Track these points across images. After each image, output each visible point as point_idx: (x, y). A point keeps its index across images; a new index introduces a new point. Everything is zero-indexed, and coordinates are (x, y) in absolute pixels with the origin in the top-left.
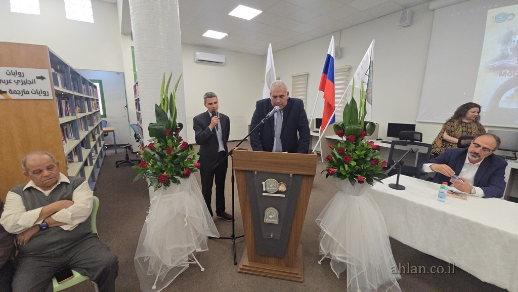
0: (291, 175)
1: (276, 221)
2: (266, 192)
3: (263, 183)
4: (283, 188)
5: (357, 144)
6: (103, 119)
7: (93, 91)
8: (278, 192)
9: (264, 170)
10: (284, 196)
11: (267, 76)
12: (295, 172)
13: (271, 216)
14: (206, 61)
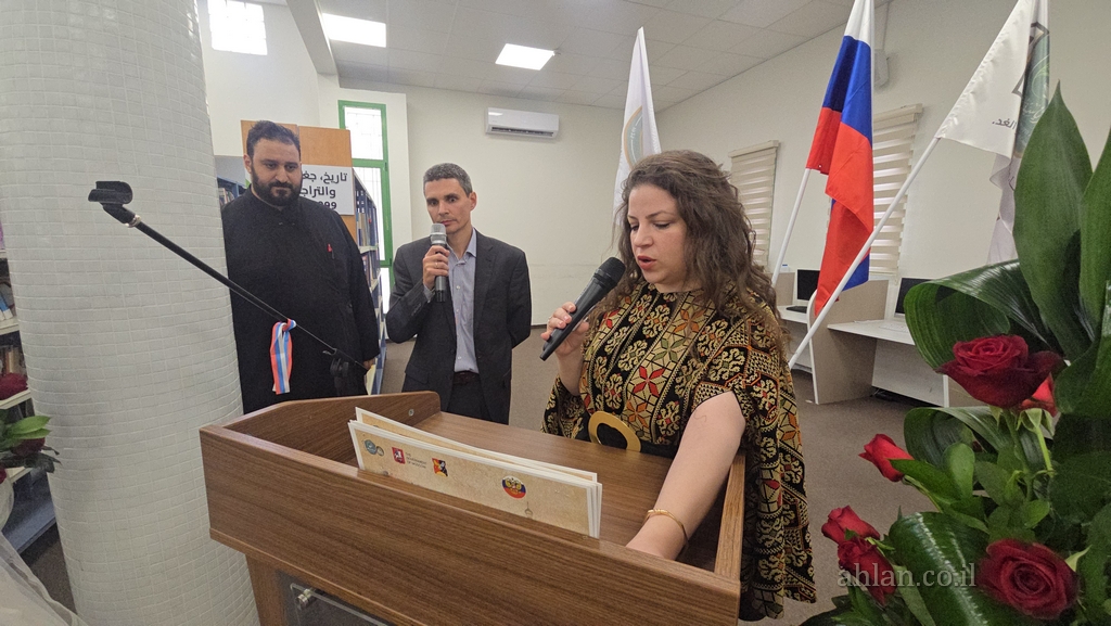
11: (629, 132)
14: (513, 130)
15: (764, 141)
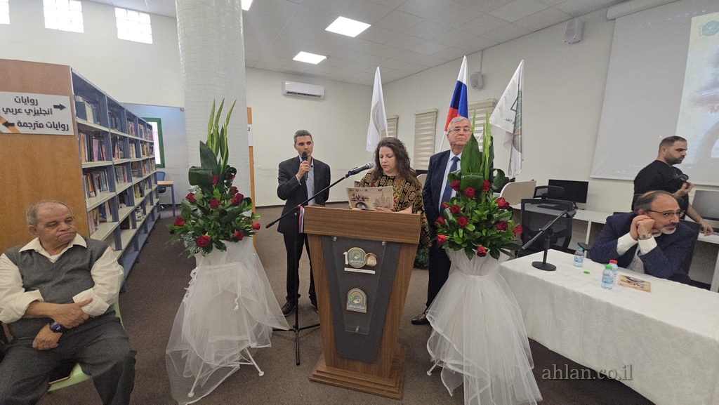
0: (384, 243)
1: (363, 309)
2: (349, 266)
3: (346, 253)
4: (372, 261)
5: (478, 201)
6: (158, 170)
7: (146, 132)
8: (366, 267)
9: (347, 235)
10: (374, 272)
11: (374, 111)
12: (390, 239)
13: (357, 301)
14: (298, 94)
15: (430, 108)
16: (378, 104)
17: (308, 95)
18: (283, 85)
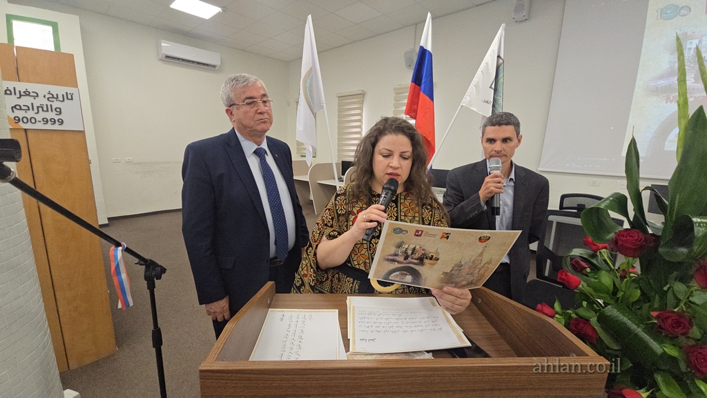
11: (305, 82)
14: (183, 60)
15: (356, 90)
16: (311, 70)
17: (198, 63)
18: (158, 47)
